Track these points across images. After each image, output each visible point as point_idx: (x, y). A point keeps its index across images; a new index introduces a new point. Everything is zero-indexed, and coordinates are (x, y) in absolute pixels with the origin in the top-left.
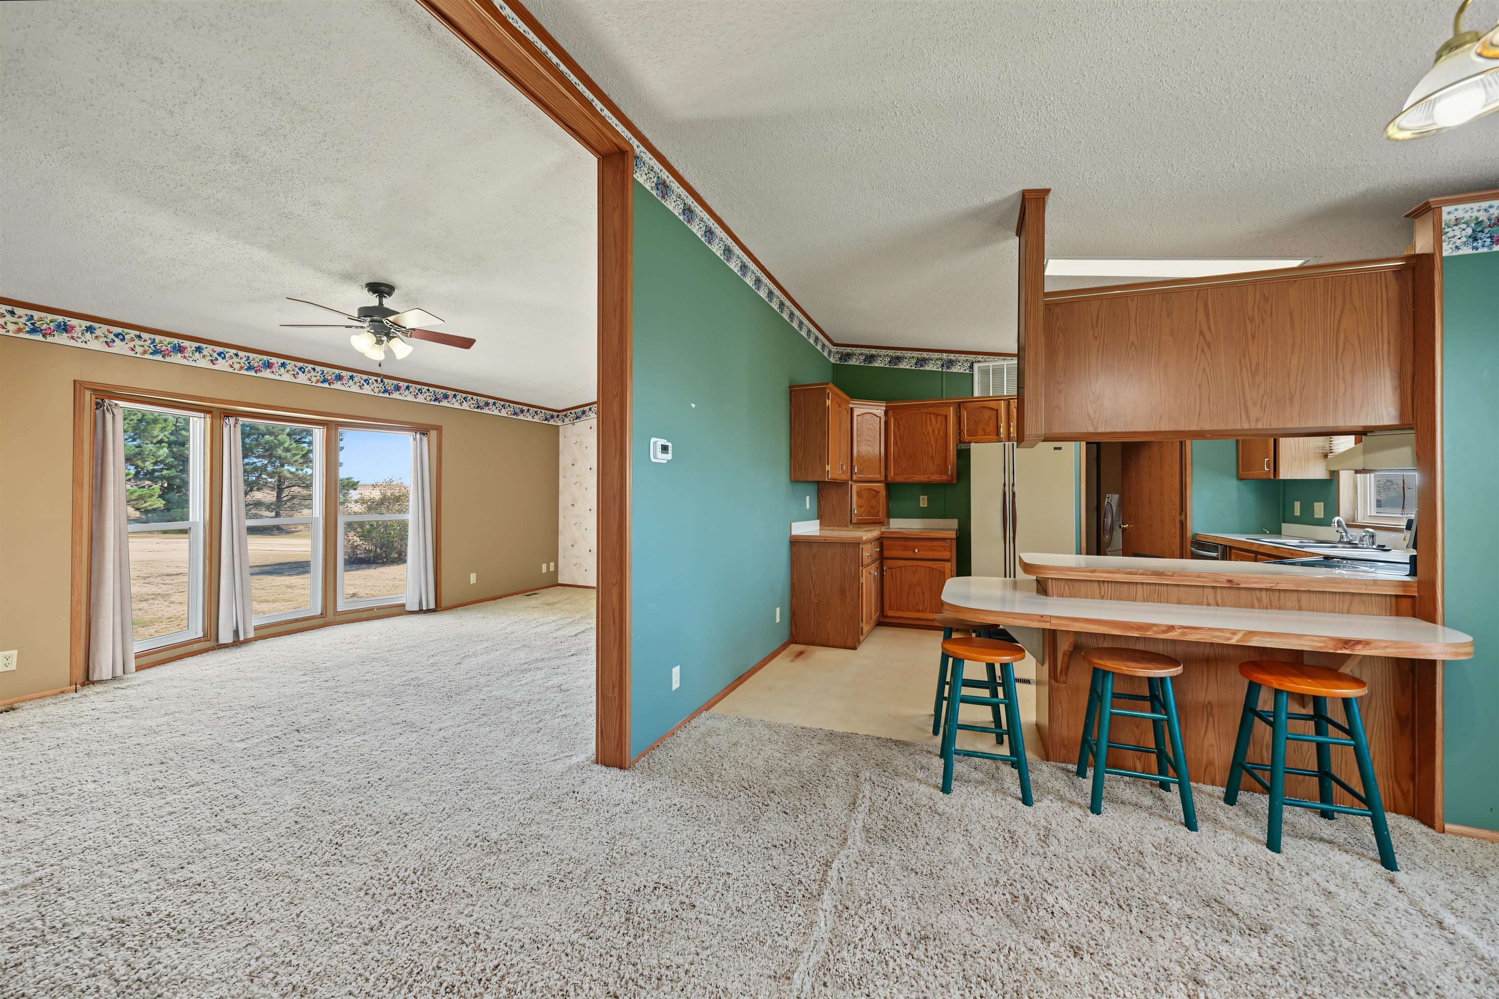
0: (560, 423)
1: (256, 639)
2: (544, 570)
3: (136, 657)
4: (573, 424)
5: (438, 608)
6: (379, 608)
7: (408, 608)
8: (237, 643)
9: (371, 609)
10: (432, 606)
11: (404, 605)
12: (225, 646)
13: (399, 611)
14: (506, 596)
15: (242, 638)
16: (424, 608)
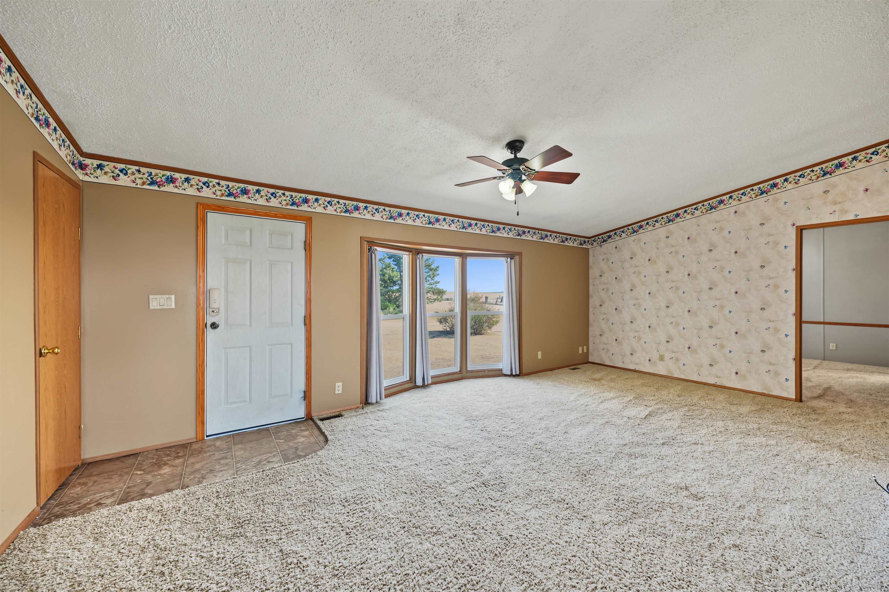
0: (589, 247)
1: (433, 383)
2: (580, 352)
3: (385, 390)
4: (601, 246)
5: (521, 375)
6: (489, 370)
7: (504, 372)
8: (424, 386)
9: (484, 371)
10: (518, 373)
11: (501, 370)
12: (418, 387)
13: (498, 374)
14: (558, 368)
15: (426, 384)
16: (514, 374)
